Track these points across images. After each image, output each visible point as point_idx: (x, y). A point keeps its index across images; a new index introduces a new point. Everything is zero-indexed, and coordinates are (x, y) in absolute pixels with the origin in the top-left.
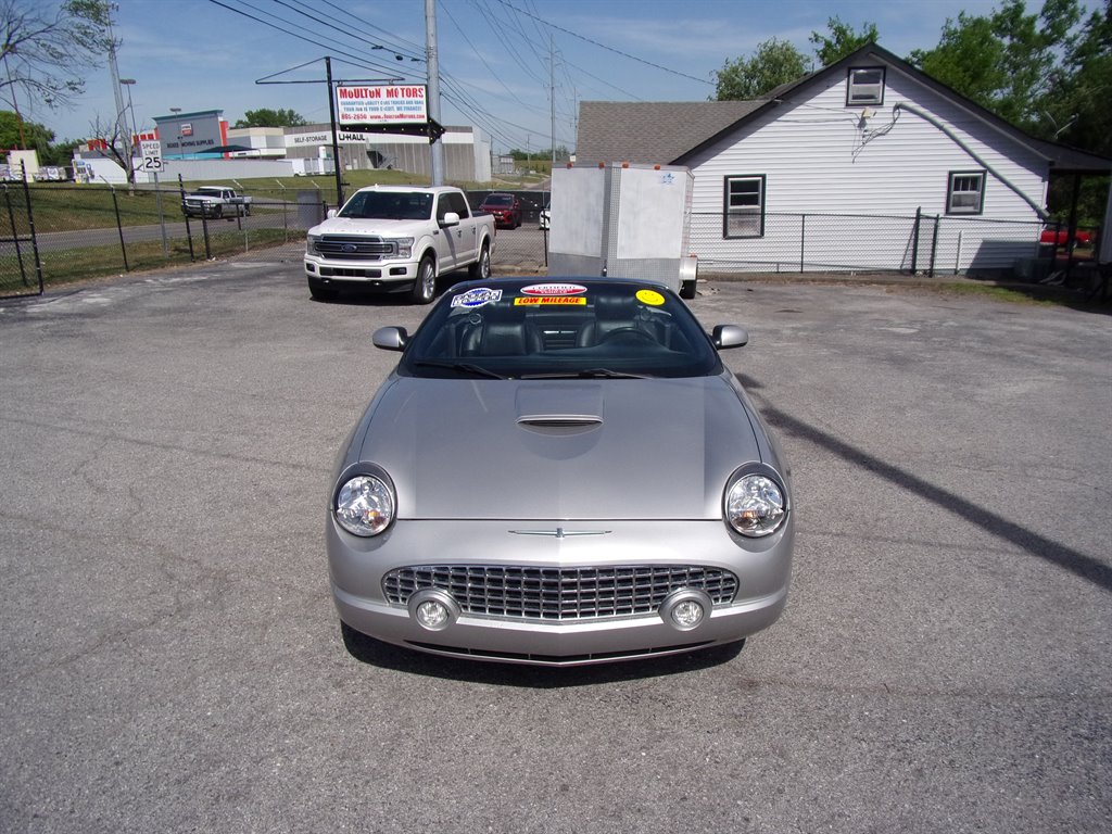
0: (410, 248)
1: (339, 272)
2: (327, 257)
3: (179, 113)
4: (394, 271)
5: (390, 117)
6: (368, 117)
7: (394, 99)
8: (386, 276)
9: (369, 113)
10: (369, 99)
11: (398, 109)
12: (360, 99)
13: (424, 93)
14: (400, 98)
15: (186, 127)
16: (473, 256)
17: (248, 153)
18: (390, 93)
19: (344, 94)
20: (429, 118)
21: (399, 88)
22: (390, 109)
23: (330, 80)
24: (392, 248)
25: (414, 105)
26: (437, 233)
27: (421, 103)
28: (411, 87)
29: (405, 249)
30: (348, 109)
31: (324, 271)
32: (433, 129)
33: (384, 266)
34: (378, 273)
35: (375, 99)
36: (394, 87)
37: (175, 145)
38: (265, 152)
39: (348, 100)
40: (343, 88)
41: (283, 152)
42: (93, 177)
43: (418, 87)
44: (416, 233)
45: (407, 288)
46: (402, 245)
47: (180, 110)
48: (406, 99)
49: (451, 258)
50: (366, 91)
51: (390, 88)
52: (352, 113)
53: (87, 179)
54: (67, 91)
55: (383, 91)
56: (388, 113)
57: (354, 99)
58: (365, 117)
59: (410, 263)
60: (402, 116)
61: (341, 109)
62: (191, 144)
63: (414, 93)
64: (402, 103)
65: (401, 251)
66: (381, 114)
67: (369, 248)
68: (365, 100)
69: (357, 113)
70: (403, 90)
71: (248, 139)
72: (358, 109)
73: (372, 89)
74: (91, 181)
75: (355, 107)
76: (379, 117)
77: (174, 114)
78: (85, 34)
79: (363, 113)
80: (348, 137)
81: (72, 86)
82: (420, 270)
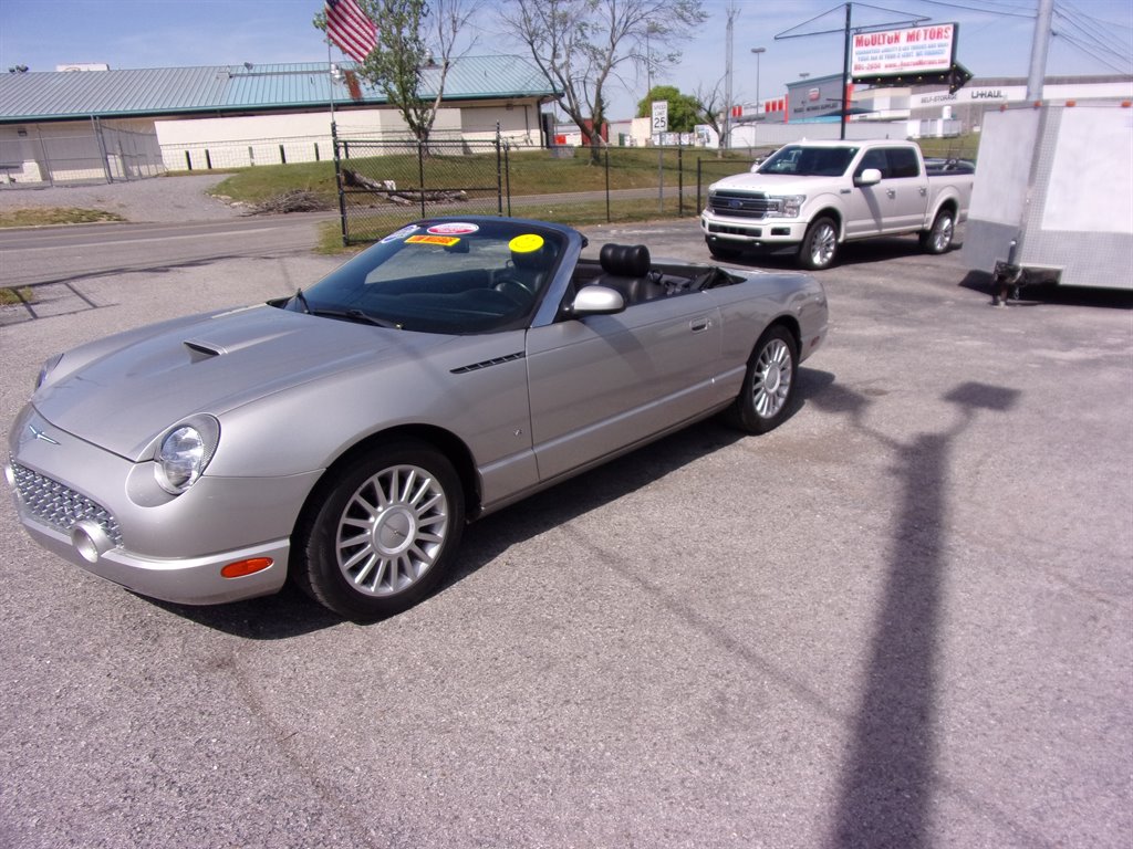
0: (798, 207)
1: (725, 229)
2: (718, 213)
3: (807, 78)
4: (776, 231)
5: (908, 65)
6: (883, 66)
7: (915, 43)
8: (766, 236)
9: (884, 62)
10: (886, 46)
11: (918, 55)
12: (876, 47)
13: (950, 33)
14: (921, 42)
15: (813, 92)
16: (921, 222)
17: (869, 116)
18: (910, 38)
19: (859, 42)
20: (952, 63)
21: (922, 30)
22: (908, 55)
23: (848, 29)
24: (784, 206)
25: (937, 49)
26: (847, 192)
27: (945, 45)
28: (936, 28)
29: (793, 207)
30: (863, 60)
31: (713, 228)
32: (955, 77)
33: (766, 226)
34: (757, 233)
35: (894, 45)
36: (916, 30)
37: (800, 110)
38: (886, 115)
39: (863, 48)
40: (860, 36)
41: (906, 113)
42: (709, 141)
43: (944, 27)
44: (818, 191)
45: (791, 251)
46: (790, 203)
47: (807, 75)
48: (929, 42)
49: (871, 222)
50: (884, 36)
51: (911, 31)
52: (865, 64)
53: (704, 143)
54: (667, 63)
55: (903, 35)
56: (906, 60)
57: (870, 47)
58: (878, 67)
59: (796, 227)
60: (920, 63)
61: (855, 59)
62: (815, 108)
63: (939, 35)
64: (922, 47)
65: (789, 210)
66: (897, 61)
67: (754, 205)
68: (882, 47)
69: (871, 62)
70: (926, 32)
71: (871, 102)
72: (873, 59)
73: (891, 34)
74: (707, 145)
75: (870, 55)
76: (895, 66)
77: (802, 79)
78: (685, 8)
79: (877, 62)
80: (982, 95)
81: (671, 58)
82: (810, 232)
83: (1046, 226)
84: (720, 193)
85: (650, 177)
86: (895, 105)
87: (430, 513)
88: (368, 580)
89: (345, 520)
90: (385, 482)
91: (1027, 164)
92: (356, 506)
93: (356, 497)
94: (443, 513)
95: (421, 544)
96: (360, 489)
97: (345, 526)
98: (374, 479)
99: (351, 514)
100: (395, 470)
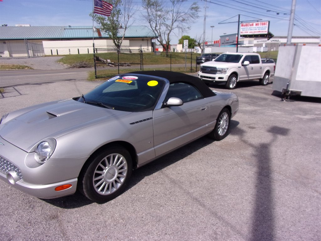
0: (226, 71)
1: (205, 77)
2: (203, 72)
3: (226, 35)
4: (220, 78)
5: (256, 32)
6: (249, 32)
7: (258, 26)
8: (217, 79)
9: (249, 31)
10: (250, 27)
11: (259, 29)
12: (247, 27)
13: (268, 24)
14: (260, 26)
15: (227, 38)
16: (260, 76)
17: (243, 45)
18: (256, 25)
19: (242, 25)
20: (268, 32)
21: (260, 22)
22: (256, 29)
23: (239, 22)
24: (222, 71)
25: (264, 28)
26: (240, 67)
27: (266, 27)
28: (264, 22)
29: (225, 71)
30: (243, 30)
31: (201, 76)
32: (269, 36)
33: (217, 76)
34: (214, 78)
35: (252, 27)
36: (258, 22)
37: (223, 43)
38: (247, 45)
39: (243, 27)
40: (242, 24)
41: (253, 45)
42: (198, 51)
43: (266, 22)
44: (231, 67)
45: (224, 84)
46: (224, 70)
47: (226, 34)
48: (262, 26)
49: (246, 76)
50: (249, 24)
51: (257, 23)
52: (244, 31)
53: (197, 52)
54: (187, 29)
55: (255, 24)
56: (255, 31)
57: (245, 27)
58: (247, 32)
59: (225, 77)
60: (259, 32)
61: (241, 30)
62: (228, 43)
63: (264, 24)
64: (260, 27)
65: (223, 72)
66: (253, 31)
67: (213, 70)
68: (248, 27)
69: (246, 31)
70: (261, 23)
71: (243, 41)
72: (247, 30)
73: (251, 23)
74: (198, 52)
75: (245, 29)
76: (252, 32)
77: (224, 35)
78: (193, 15)
79: (247, 31)
80: (274, 41)
81: (188, 28)
82: (229, 79)
83: (297, 79)
84: (204, 67)
85: (182, 60)
86: (250, 43)
87: (122, 168)
88: (103, 190)
89: (96, 171)
90: (109, 159)
91: (292, 61)
92: (99, 167)
93: (100, 164)
94: (126, 168)
95: (118, 178)
96: (101, 162)
97: (96, 173)
98: (105, 158)
99: (98, 170)
100: (112, 155)
